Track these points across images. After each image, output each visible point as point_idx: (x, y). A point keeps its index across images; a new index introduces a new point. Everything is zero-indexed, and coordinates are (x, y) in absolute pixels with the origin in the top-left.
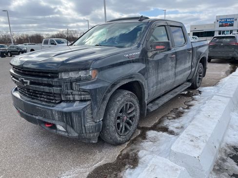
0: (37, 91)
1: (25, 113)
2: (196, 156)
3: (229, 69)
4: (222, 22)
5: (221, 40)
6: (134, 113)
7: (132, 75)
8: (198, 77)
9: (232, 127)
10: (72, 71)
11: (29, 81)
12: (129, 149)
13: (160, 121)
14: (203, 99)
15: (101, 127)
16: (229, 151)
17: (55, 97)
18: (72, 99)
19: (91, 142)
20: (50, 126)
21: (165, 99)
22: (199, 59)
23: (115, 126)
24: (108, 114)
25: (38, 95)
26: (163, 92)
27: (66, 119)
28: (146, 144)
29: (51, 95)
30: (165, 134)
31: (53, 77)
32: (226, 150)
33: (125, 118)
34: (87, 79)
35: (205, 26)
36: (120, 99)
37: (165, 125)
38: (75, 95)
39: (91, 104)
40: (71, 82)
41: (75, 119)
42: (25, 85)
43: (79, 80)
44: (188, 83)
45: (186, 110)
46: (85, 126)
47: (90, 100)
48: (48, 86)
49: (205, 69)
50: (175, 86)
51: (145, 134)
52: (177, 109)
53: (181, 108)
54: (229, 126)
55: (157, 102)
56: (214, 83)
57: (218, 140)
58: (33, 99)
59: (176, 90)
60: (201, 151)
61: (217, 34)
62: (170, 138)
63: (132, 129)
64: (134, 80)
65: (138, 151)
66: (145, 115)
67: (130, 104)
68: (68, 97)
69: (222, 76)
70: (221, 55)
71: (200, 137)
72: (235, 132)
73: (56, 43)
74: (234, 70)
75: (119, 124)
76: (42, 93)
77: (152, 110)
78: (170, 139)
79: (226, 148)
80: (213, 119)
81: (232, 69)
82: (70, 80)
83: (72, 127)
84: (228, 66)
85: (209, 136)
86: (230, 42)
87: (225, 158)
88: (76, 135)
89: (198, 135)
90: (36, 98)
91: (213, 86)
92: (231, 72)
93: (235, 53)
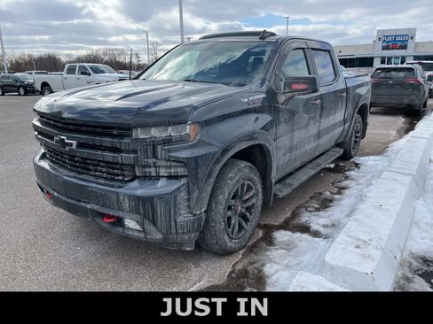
0: (88, 159)
1: (64, 198)
2: (369, 271)
3: (403, 125)
4: (388, 42)
5: (389, 74)
6: (254, 200)
7: (253, 134)
8: (353, 139)
9: (417, 224)
10: (156, 125)
11: (74, 142)
12: (246, 261)
13: (295, 215)
14: (364, 176)
15: (203, 223)
16: (415, 264)
17: (123, 170)
18: (153, 174)
19: (183, 248)
20: (112, 220)
21: (303, 176)
22: (356, 107)
23: (224, 221)
24: (214, 200)
25: (91, 167)
26: (298, 164)
27: (144, 208)
28: (275, 253)
29: (116, 166)
30: (305, 236)
31: (120, 136)
32: (411, 263)
33: (239, 208)
34: (182, 140)
35: (356, 47)
36: (233, 175)
37: (304, 221)
38: (159, 167)
39: (188, 182)
40: (154, 144)
41: (160, 209)
42: (67, 148)
43: (168, 141)
44: (337, 149)
45: (337, 196)
46: (175, 221)
47: (187, 176)
48: (111, 151)
49: (365, 125)
50: (317, 153)
51: (271, 237)
52: (321, 194)
53: (328, 193)
54: (414, 223)
55: (288, 181)
56: (380, 150)
57: (398, 246)
58: (79, 173)
59: (318, 161)
60: (375, 264)
61: (377, 64)
62: (315, 243)
63: (249, 227)
64: (257, 142)
65: (263, 265)
66: (271, 203)
67: (248, 185)
68: (148, 170)
69: (392, 138)
70: (389, 101)
71: (370, 240)
72: (424, 234)
73: (91, 72)
74: (411, 127)
75: (229, 219)
76: (98, 163)
77: (281, 195)
78: (316, 245)
79: (412, 260)
80: (387, 210)
81: (408, 126)
82: (154, 141)
83: (154, 222)
84: (400, 121)
85: (386, 238)
86: (405, 77)
87: (410, 275)
88: (159, 236)
89: (366, 238)
90: (86, 172)
91: (379, 154)
92: (407, 131)
93: (413, 97)
